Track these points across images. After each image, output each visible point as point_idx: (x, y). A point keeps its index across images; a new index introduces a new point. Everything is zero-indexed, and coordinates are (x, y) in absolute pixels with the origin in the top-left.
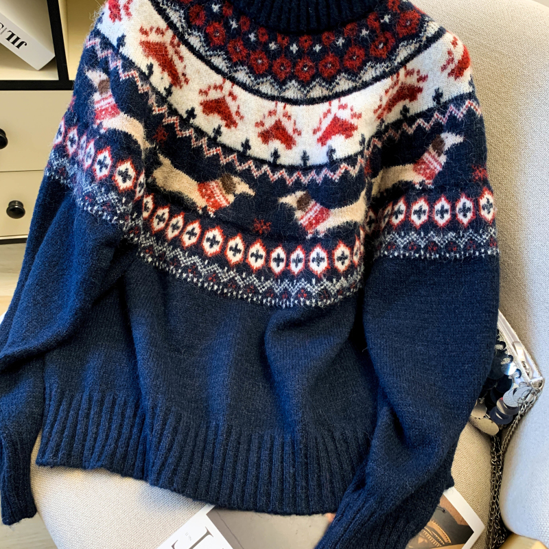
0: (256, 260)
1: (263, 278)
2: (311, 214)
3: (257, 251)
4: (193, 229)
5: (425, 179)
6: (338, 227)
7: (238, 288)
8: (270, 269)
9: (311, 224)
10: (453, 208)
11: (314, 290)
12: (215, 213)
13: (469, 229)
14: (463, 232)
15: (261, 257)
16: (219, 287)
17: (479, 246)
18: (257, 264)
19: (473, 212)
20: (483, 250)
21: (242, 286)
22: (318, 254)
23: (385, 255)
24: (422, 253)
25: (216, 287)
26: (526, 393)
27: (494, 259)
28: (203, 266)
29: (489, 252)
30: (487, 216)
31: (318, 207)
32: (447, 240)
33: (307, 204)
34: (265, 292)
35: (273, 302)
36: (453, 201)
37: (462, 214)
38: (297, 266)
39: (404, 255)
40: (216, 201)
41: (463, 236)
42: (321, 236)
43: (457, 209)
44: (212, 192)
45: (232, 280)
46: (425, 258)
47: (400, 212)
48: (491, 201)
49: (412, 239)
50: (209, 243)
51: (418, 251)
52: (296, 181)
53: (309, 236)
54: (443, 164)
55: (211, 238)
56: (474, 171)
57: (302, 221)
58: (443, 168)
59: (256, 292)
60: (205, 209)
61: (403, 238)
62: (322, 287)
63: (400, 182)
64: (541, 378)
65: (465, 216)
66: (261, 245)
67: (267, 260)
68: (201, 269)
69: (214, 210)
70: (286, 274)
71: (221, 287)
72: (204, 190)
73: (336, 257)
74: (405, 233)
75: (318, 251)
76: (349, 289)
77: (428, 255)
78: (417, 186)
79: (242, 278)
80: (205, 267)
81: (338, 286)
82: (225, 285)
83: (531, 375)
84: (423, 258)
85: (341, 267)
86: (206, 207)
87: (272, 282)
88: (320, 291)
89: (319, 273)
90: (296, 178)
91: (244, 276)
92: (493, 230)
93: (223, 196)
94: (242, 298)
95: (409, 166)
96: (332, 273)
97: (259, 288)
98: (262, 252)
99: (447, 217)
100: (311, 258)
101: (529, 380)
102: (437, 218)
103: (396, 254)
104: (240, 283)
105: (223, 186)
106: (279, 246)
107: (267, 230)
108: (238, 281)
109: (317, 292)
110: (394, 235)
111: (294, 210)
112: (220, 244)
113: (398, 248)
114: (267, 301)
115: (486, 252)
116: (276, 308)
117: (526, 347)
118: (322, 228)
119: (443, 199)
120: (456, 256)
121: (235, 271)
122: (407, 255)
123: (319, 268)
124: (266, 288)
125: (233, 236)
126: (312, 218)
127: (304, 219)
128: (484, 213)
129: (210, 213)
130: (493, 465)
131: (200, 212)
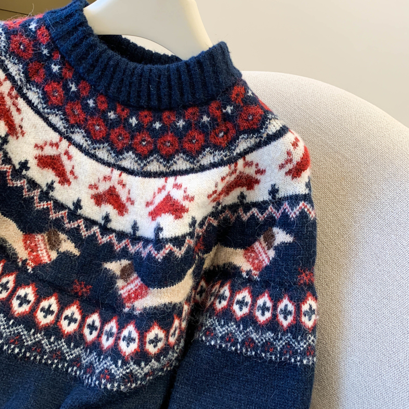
0: (69, 324)
1: (72, 344)
2: (132, 287)
3: (73, 314)
4: (8, 282)
5: (252, 268)
6: (155, 308)
7: (43, 352)
8: (82, 336)
9: (129, 297)
10: (275, 307)
11: (118, 372)
12: (33, 269)
13: (288, 332)
14: (282, 335)
15: (75, 321)
16: (20, 350)
17: (295, 353)
18: (68, 328)
19: (294, 317)
20: (299, 358)
21: (48, 350)
22: (130, 333)
23: (202, 340)
24: (239, 347)
25: (17, 350)
27: (310, 369)
28: (6, 326)
29: (305, 362)
30: (308, 322)
31: (138, 282)
32: (265, 338)
33: (129, 275)
34: (71, 360)
35: (78, 373)
36: (276, 300)
37: (282, 315)
38: (107, 339)
39: (221, 346)
40: (38, 255)
41: (281, 339)
42: (137, 313)
43: (279, 310)
44: (36, 245)
45: (38, 344)
46: (241, 352)
48: (314, 307)
49: (231, 330)
50: (19, 302)
51: (235, 344)
52: (123, 248)
53: (126, 310)
54: (271, 259)
55: (23, 296)
56: (300, 273)
57: (121, 292)
58: (270, 263)
59: (62, 359)
60: (24, 262)
61: (222, 326)
62: (128, 371)
63: (230, 264)
65: (285, 318)
66: (77, 308)
67: (81, 326)
68: (4, 329)
69: (33, 265)
70: (95, 346)
71: (23, 350)
72: (28, 242)
73: (147, 340)
74: (224, 322)
75: (130, 330)
77: (244, 350)
78: (244, 274)
79: (49, 341)
80: (8, 328)
81: (147, 369)
82: (29, 348)
84: (239, 352)
85: (151, 349)
86: (26, 260)
87: (81, 350)
88: (124, 375)
89: (127, 354)
90: (124, 245)
91: (52, 340)
92: (312, 338)
93: (46, 252)
94: (46, 363)
95: (240, 251)
96: (141, 356)
97: (67, 355)
98: (78, 316)
99: (268, 315)
100: (122, 336)
102: (258, 314)
103: (213, 343)
104: (46, 347)
105: (48, 241)
106: (97, 312)
107: (86, 293)
108: (44, 345)
109: (121, 375)
110: (214, 320)
111: (117, 278)
112: (30, 304)
113: (215, 337)
114: (72, 370)
115: (301, 361)
116: (78, 380)
118: (140, 305)
119: (266, 295)
120: (272, 358)
121: (43, 333)
122: (223, 346)
123: (128, 349)
124: (74, 355)
125: (47, 296)
126: (132, 291)
127: (125, 290)
128: (305, 319)
129: (28, 268)
131: (20, 264)
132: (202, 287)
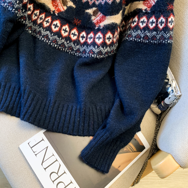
0: (74, 36)
1: (76, 44)
2: (98, 18)
3: (75, 32)
4: (48, 20)
5: (147, 8)
6: (109, 24)
7: (65, 47)
8: (79, 41)
9: (98, 22)
10: (157, 21)
11: (96, 51)
12: (58, 14)
13: (162, 31)
14: (160, 32)
15: (76, 35)
16: (57, 46)
17: (165, 39)
18: (74, 38)
19: (165, 24)
20: (166, 41)
21: (67, 47)
22: (99, 36)
23: (127, 39)
24: (142, 39)
25: (56, 46)
26: (174, 99)
27: (170, 44)
28: (51, 36)
29: (169, 42)
30: (170, 26)
31: (101, 15)
32: (153, 35)
33: (97, 13)
34: (76, 50)
35: (79, 55)
36: (157, 18)
37: (160, 24)
38: (90, 40)
39: (134, 40)
40: (59, 9)
41: (159, 34)
42: (101, 28)
43: (159, 22)
44: (57, 4)
45: (63, 43)
46: (143, 42)
47: (135, 21)
48: (173, 20)
49: (139, 33)
50: (54, 26)
51: (140, 39)
52: (93, 3)
53: (96, 28)
54: (156, 2)
55: (55, 24)
56: (168, 5)
57: (94, 21)
58: (155, 3)
59: (72, 50)
60: (54, 12)
61: (135, 32)
62: (99, 50)
63: (137, 9)
64: (181, 94)
65: (161, 25)
66: (76, 30)
67: (78, 37)
68: (50, 37)
69: (58, 12)
70: (86, 43)
71: (58, 46)
72: (54, 3)
73: (106, 38)
74: (136, 30)
75: (99, 34)
76: (110, 52)
77: (144, 41)
78: (144, 11)
79: (67, 43)
80: (52, 36)
81: (106, 50)
82: (60, 45)
83: (177, 92)
84: (142, 42)
85: (108, 42)
86: (54, 11)
87: (79, 46)
88: (98, 52)
89: (99, 44)
90: (93, 2)
91: (68, 42)
92: (172, 33)
93: (62, 7)
94: (67, 52)
95: (141, 2)
96: (104, 44)
97: (74, 48)
98: (77, 33)
99: (154, 25)
100: (96, 37)
101: (176, 94)
102: (150, 25)
103: (131, 39)
104: (66, 45)
105: (62, 2)
106: (84, 31)
107: (79, 23)
108: (65, 44)
109: (97, 52)
110: (131, 31)
111: (91, 16)
112: (59, 27)
113: (132, 37)
114: (77, 54)
115: (167, 41)
116: (80, 57)
117: (177, 82)
118: (102, 24)
119: (153, 17)
120: (155, 42)
121: (64, 40)
122: (136, 40)
123: (99, 42)
124: (77, 48)
125: (64, 25)
126: (98, 20)
127: (95, 20)
128: (169, 24)
129: (56, 13)
130: (157, 125)
131: (52, 13)
132: (123, 24)
